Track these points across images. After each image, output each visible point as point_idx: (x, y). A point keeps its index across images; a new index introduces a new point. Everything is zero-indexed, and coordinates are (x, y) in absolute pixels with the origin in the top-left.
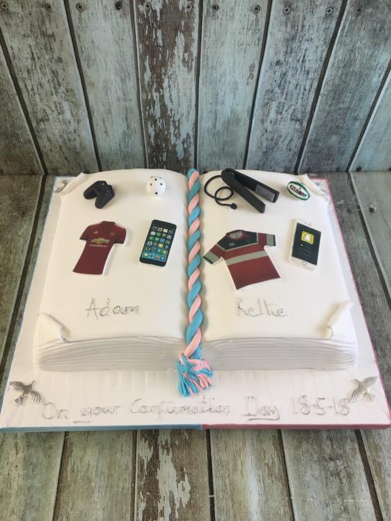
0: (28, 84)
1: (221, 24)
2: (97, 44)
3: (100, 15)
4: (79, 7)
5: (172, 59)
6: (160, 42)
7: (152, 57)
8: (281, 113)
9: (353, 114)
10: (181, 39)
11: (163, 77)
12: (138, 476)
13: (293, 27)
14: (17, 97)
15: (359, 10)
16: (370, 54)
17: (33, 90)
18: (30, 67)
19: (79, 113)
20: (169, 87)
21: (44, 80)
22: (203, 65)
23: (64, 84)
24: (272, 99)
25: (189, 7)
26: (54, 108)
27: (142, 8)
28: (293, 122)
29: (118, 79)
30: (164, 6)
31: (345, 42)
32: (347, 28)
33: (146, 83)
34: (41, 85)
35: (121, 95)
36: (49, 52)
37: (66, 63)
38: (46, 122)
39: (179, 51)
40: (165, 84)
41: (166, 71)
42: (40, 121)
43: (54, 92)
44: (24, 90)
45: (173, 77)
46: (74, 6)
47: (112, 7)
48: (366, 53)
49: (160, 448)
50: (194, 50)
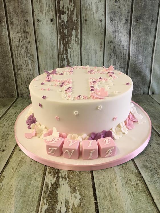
0: (16, 52)
1: (88, 26)
2: (43, 35)
3: (45, 24)
4: (38, 21)
5: (71, 40)
6: (67, 34)
7: (64, 40)
8: (115, 65)
9: (145, 65)
10: (74, 33)
11: (68, 48)
12: (44, 192)
13: (114, 27)
14: (11, 59)
15: (137, 21)
16: (145, 38)
17: (17, 55)
18: (18, 45)
19: (35, 66)
20: (70, 52)
21: (22, 51)
22: (83, 43)
23: (30, 52)
24: (111, 58)
25: (77, 20)
26: (25, 64)
27: (60, 21)
28: (121, 69)
29: (51, 49)
30: (68, 20)
31: (135, 33)
32: (134, 28)
33: (61, 51)
34: (21, 53)
35: (52, 57)
36: (26, 39)
37: (32, 43)
38: (21, 70)
39: (73, 37)
40: (69, 51)
41: (69, 46)
42: (19, 69)
43: (26, 56)
44: (14, 55)
45: (72, 48)
46: (36, 20)
47: (49, 21)
48: (144, 38)
49: (60, 178)
50: (79, 36)
